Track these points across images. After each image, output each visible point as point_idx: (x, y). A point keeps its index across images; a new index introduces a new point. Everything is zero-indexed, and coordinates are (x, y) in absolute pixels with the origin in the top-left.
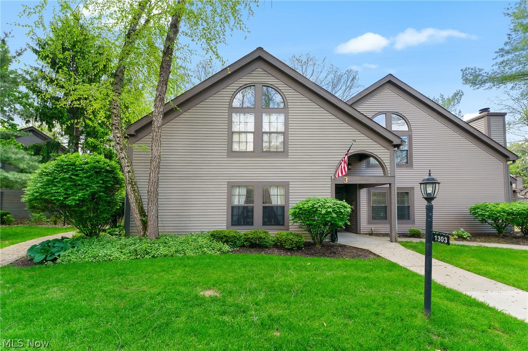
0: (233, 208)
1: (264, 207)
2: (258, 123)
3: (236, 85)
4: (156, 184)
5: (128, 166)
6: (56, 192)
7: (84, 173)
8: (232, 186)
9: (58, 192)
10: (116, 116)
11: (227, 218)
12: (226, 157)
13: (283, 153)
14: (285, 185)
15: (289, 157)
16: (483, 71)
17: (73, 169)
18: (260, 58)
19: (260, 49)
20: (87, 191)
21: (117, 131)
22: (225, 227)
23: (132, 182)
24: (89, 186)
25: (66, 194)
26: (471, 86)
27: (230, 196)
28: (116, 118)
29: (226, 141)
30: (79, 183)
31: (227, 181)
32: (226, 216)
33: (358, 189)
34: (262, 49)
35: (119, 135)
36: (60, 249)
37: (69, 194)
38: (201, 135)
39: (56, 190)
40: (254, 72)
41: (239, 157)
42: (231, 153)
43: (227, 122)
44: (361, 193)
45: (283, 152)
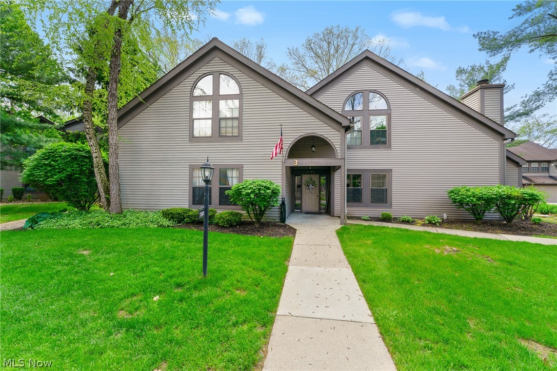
0: (194, 189)
1: (220, 188)
2: (216, 109)
3: (196, 75)
4: (114, 168)
5: (96, 152)
6: (38, 175)
7: (63, 159)
8: (192, 168)
9: (40, 175)
10: (86, 111)
11: (189, 197)
12: (188, 142)
13: (238, 138)
14: (239, 168)
15: (243, 141)
16: (498, 35)
17: (53, 156)
18: (215, 48)
19: (215, 39)
20: (64, 173)
21: (86, 123)
22: (188, 206)
23: (98, 165)
24: (65, 170)
25: (46, 176)
26: (487, 53)
27: (191, 177)
28: (86, 112)
29: (188, 127)
30: (57, 167)
31: (189, 164)
32: (188, 196)
33: (332, 171)
34: (217, 39)
35: (88, 126)
36: (43, 219)
37: (48, 176)
38: (167, 123)
39: (39, 172)
40: (212, 62)
41: (199, 142)
42: (193, 138)
43: (188, 110)
44: (335, 175)
45: (238, 136)
